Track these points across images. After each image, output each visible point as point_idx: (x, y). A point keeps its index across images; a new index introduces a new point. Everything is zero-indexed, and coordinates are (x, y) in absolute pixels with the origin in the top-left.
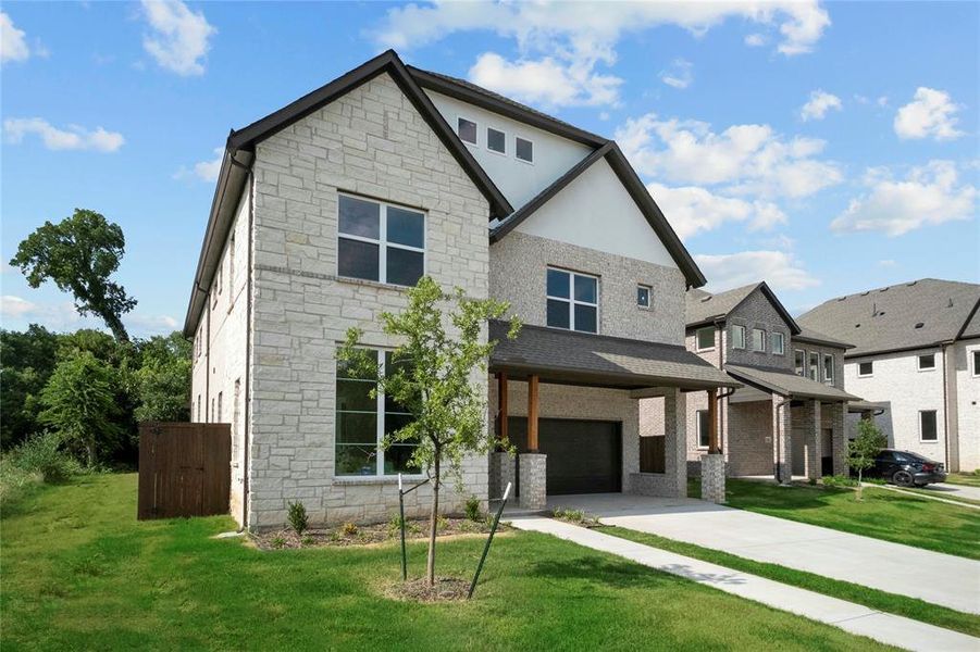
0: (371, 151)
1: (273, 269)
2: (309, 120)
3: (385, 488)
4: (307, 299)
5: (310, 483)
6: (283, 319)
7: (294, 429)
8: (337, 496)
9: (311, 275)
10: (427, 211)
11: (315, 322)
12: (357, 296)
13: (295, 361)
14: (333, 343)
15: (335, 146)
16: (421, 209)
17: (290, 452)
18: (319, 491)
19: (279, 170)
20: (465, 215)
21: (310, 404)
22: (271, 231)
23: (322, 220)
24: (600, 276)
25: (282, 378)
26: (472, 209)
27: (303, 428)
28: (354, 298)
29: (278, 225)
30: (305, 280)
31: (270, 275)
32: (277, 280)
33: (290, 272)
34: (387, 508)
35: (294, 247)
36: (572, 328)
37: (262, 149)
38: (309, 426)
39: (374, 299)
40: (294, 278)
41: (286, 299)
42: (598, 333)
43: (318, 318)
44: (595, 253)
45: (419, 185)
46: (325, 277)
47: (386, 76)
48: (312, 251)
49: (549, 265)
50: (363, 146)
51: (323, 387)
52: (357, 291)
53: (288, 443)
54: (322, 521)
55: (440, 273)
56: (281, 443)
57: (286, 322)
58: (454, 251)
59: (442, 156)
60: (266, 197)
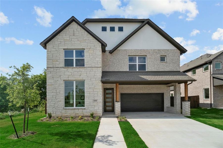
0: (71, 39)
1: (50, 68)
2: (57, 37)
3: (75, 110)
4: (57, 72)
5: (58, 109)
6: (52, 77)
7: (55, 98)
8: (64, 111)
9: (58, 67)
10: (84, 49)
11: (59, 77)
12: (68, 70)
13: (55, 85)
14: (63, 81)
15: (62, 40)
16: (83, 49)
17: (54, 102)
18: (60, 110)
19: (51, 48)
20: (94, 48)
21: (58, 93)
22: (50, 60)
23: (60, 56)
24: (146, 56)
25: (52, 88)
26: (96, 46)
27: (57, 98)
28: (67, 71)
29: (51, 59)
30: (57, 69)
31: (50, 69)
32: (51, 69)
33: (53, 68)
34: (76, 114)
35: (54, 63)
36: (137, 70)
37: (47, 45)
38: (58, 97)
39: (72, 70)
40: (54, 69)
41: (53, 73)
42: (146, 71)
43: (59, 76)
44: (144, 50)
45: (82, 44)
46: (61, 68)
47: (74, 22)
48: (58, 63)
49: (129, 56)
50: (68, 39)
51: (61, 90)
52: (68, 69)
53: (54, 101)
54: (61, 116)
55: (88, 62)
56: (52, 101)
57: (53, 77)
58: (91, 57)
59: (88, 36)
60: (49, 54)
